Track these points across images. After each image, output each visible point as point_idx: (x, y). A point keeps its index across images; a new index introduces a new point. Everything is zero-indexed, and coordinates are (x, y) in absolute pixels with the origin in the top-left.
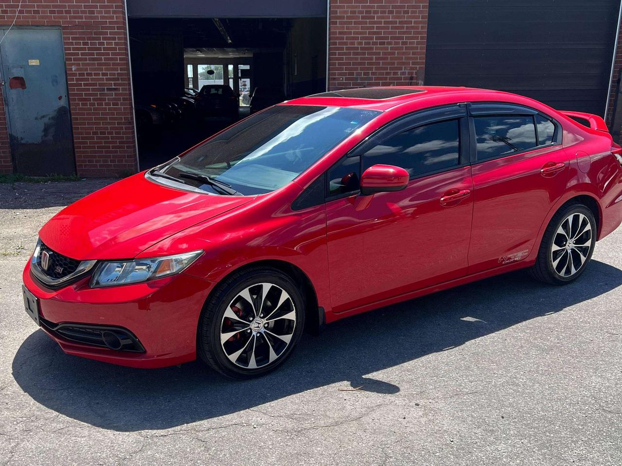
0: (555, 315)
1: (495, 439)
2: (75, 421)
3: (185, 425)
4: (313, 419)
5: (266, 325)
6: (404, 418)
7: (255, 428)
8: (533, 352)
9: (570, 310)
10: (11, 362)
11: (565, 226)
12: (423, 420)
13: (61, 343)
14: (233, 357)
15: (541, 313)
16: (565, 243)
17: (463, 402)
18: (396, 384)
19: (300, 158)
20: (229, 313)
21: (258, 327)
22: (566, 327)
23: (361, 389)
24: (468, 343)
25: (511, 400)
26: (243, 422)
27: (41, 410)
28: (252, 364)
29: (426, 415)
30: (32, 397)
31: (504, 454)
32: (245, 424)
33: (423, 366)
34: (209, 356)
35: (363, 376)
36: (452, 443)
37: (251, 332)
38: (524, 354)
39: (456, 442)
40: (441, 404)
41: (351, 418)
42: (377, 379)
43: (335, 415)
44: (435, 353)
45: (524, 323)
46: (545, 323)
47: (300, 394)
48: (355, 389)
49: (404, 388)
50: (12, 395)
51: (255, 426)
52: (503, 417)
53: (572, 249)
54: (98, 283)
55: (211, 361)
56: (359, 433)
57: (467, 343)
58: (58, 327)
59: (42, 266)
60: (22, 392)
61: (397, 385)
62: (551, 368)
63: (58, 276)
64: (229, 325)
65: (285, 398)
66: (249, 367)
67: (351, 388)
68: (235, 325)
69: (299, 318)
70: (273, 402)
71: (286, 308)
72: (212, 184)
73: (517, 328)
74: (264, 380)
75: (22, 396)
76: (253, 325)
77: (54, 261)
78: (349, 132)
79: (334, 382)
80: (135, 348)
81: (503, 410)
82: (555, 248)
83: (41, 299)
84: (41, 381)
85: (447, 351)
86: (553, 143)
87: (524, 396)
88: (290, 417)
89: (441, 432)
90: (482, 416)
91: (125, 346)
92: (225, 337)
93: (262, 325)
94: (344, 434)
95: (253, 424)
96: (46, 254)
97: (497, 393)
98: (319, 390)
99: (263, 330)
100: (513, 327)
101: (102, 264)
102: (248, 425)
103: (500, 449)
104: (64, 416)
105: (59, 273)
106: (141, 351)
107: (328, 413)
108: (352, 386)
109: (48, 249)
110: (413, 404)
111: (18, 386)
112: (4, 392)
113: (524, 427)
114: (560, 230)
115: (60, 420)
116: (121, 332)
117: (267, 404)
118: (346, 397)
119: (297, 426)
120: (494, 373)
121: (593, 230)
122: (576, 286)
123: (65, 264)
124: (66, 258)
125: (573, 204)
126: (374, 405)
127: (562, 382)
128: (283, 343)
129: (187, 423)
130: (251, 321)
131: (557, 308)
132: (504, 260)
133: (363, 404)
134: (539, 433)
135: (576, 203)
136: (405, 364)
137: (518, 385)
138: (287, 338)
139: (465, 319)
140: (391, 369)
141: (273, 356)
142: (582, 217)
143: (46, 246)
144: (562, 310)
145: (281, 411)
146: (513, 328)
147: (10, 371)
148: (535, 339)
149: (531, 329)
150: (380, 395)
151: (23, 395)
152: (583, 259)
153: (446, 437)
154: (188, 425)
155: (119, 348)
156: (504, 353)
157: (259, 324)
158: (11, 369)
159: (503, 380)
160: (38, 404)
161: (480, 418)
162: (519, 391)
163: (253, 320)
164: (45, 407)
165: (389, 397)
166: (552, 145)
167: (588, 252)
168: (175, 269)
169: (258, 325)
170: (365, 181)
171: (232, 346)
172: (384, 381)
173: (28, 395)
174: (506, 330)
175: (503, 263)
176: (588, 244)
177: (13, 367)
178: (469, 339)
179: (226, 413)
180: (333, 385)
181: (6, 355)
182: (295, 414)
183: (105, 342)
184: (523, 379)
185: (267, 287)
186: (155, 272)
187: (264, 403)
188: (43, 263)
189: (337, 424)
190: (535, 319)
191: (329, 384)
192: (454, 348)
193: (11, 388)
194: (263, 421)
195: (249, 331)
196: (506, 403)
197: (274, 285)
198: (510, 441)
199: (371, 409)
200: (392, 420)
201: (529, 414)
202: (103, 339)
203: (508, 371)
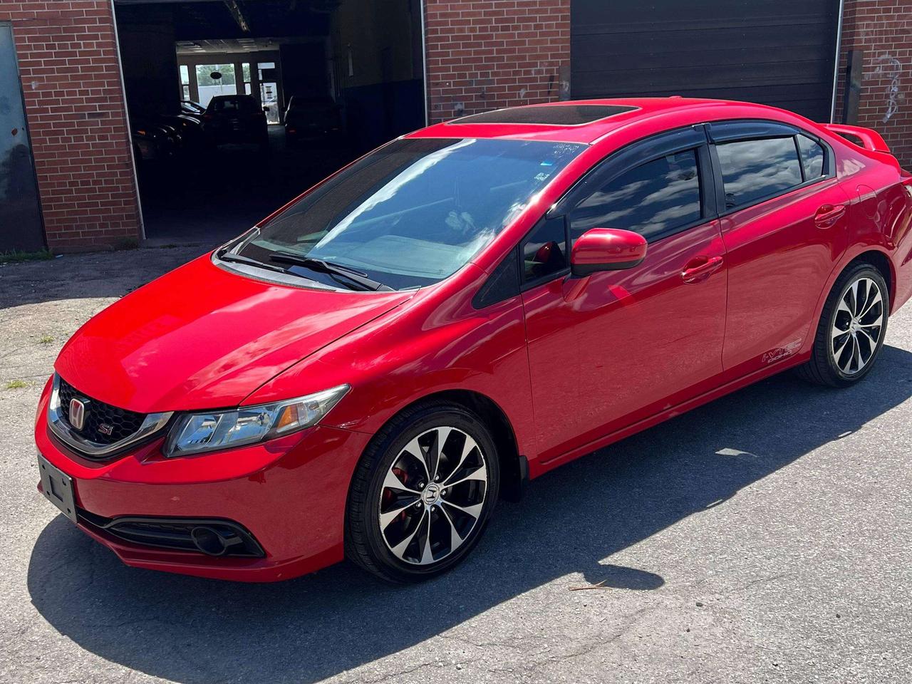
0: (854, 437)
1: (839, 654)
2: (161, 680)
3: (345, 672)
4: (546, 646)
5: (444, 493)
6: (688, 631)
7: (460, 669)
8: (844, 501)
9: (873, 427)
10: (25, 581)
11: (848, 299)
12: (718, 631)
13: (117, 549)
14: (399, 550)
15: (833, 436)
16: (847, 324)
17: (768, 594)
18: (654, 571)
19: (472, 224)
20: (392, 481)
21: (433, 497)
22: (877, 455)
23: (604, 585)
24: (741, 493)
25: (839, 585)
26: (437, 659)
27: (99, 666)
28: (427, 557)
29: (718, 621)
30: (76, 642)
31: (863, 680)
32: (440, 664)
33: (686, 537)
34: (362, 552)
35: (600, 562)
36: (778, 668)
37: (423, 506)
38: (831, 505)
39: (782, 666)
40: (735, 601)
41: (605, 638)
42: (623, 565)
43: (580, 636)
44: (696, 514)
45: (813, 453)
46: (843, 451)
47: (512, 601)
48: (594, 586)
49: (667, 575)
50: (42, 641)
51: (459, 666)
52: (838, 616)
53: (857, 332)
54: (177, 449)
55: (366, 559)
56: (627, 663)
57: (738, 492)
58: (112, 524)
59: (72, 423)
60: (58, 635)
61: (657, 573)
62: (880, 526)
63: (104, 440)
64: (392, 500)
65: (490, 610)
66: (423, 562)
67: (588, 585)
68: (399, 498)
69: (491, 477)
70: (473, 619)
71: (473, 463)
72: (330, 272)
73: (806, 462)
74: (446, 581)
75: (60, 642)
76: (425, 495)
77: (93, 414)
78: (542, 179)
79: (557, 576)
80: (248, 549)
81: (834, 602)
82: (836, 332)
83: (77, 479)
84: (84, 612)
85: (713, 509)
86: (823, 176)
87: (856, 576)
88: (509, 643)
89: (753, 649)
90: (806, 616)
91: (232, 549)
92: (386, 519)
93: (437, 494)
94: (604, 667)
95: (454, 662)
96: (79, 404)
97: (814, 574)
98: (539, 591)
99: (439, 501)
100: (798, 460)
101: (183, 418)
102: (447, 664)
103: (855, 673)
104: (140, 673)
105: (105, 435)
106: (258, 555)
107: (566, 632)
108: (587, 581)
109: (80, 395)
110: (692, 604)
111: (47, 624)
112: (27, 637)
113: (876, 631)
114: (842, 306)
115: (136, 680)
116: (224, 526)
117: (465, 623)
118: (585, 601)
119: (525, 660)
120: (798, 541)
121: (884, 301)
122: (868, 385)
123: (116, 419)
124: (116, 410)
125: (857, 265)
126: (632, 612)
127: (904, 548)
128: (469, 518)
129: (347, 669)
130: (421, 490)
131: (854, 426)
132: (769, 358)
133: (615, 610)
134: (904, 640)
135: (861, 264)
136: (657, 535)
137: (840, 558)
138: (475, 510)
139: (722, 452)
140: (637, 546)
141: (456, 540)
142: (869, 282)
143: (74, 389)
144: (860, 427)
145: (491, 634)
146: (799, 463)
147: (28, 597)
148: (839, 479)
149: (827, 462)
150: (637, 592)
151: (60, 640)
152: (873, 345)
153: (764, 658)
154: (350, 672)
155: (222, 553)
156: (800, 505)
157: (434, 491)
158: (29, 595)
159: (815, 552)
160: (91, 655)
161: (804, 621)
162: (845, 569)
163: (424, 487)
164: (103, 660)
165: (651, 596)
166: (824, 179)
167: (878, 333)
168: (306, 419)
169: (433, 495)
170: (578, 255)
171: (396, 532)
172: (634, 567)
173: (70, 640)
174: (790, 466)
175: (769, 361)
176: (879, 322)
177: (30, 590)
178: (740, 486)
179: (404, 646)
180: (558, 581)
181: (13, 568)
182: (515, 638)
183: (196, 543)
184: (844, 548)
185: (444, 433)
186: (276, 425)
187: (459, 622)
188: (72, 418)
189: (586, 650)
190: (827, 445)
191: (551, 580)
192: (722, 502)
193: (37, 630)
194: (467, 655)
195: (419, 505)
196: (835, 591)
197: (454, 428)
198: (865, 657)
199: (630, 620)
200: (669, 635)
201: (876, 607)
202: (195, 540)
203: (817, 536)
